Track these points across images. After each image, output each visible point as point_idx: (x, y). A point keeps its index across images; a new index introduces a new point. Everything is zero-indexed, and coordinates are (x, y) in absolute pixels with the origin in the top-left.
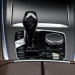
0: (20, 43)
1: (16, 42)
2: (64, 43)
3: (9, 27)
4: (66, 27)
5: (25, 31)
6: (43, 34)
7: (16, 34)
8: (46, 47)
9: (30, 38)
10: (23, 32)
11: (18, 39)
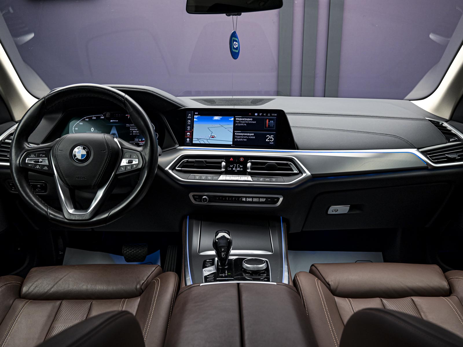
0: (208, 271)
1: (204, 270)
2: (267, 270)
3: (195, 256)
4: (270, 253)
5: (216, 259)
6: (239, 261)
7: (205, 262)
8: (243, 274)
9: (223, 264)
10: (214, 260)
11: (206, 267)
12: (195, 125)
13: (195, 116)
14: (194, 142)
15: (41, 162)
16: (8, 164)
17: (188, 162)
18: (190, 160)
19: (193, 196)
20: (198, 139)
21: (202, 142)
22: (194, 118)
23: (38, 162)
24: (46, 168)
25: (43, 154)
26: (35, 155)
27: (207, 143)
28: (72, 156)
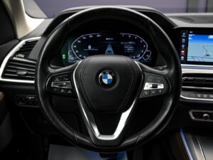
12: (190, 44)
13: (190, 35)
14: (188, 60)
15: (65, 86)
16: (33, 82)
17: (186, 80)
18: (189, 78)
19: (193, 113)
20: (193, 57)
21: (197, 60)
22: (188, 37)
23: (63, 86)
24: (70, 92)
25: (66, 77)
26: (59, 78)
27: (201, 60)
28: (98, 81)
